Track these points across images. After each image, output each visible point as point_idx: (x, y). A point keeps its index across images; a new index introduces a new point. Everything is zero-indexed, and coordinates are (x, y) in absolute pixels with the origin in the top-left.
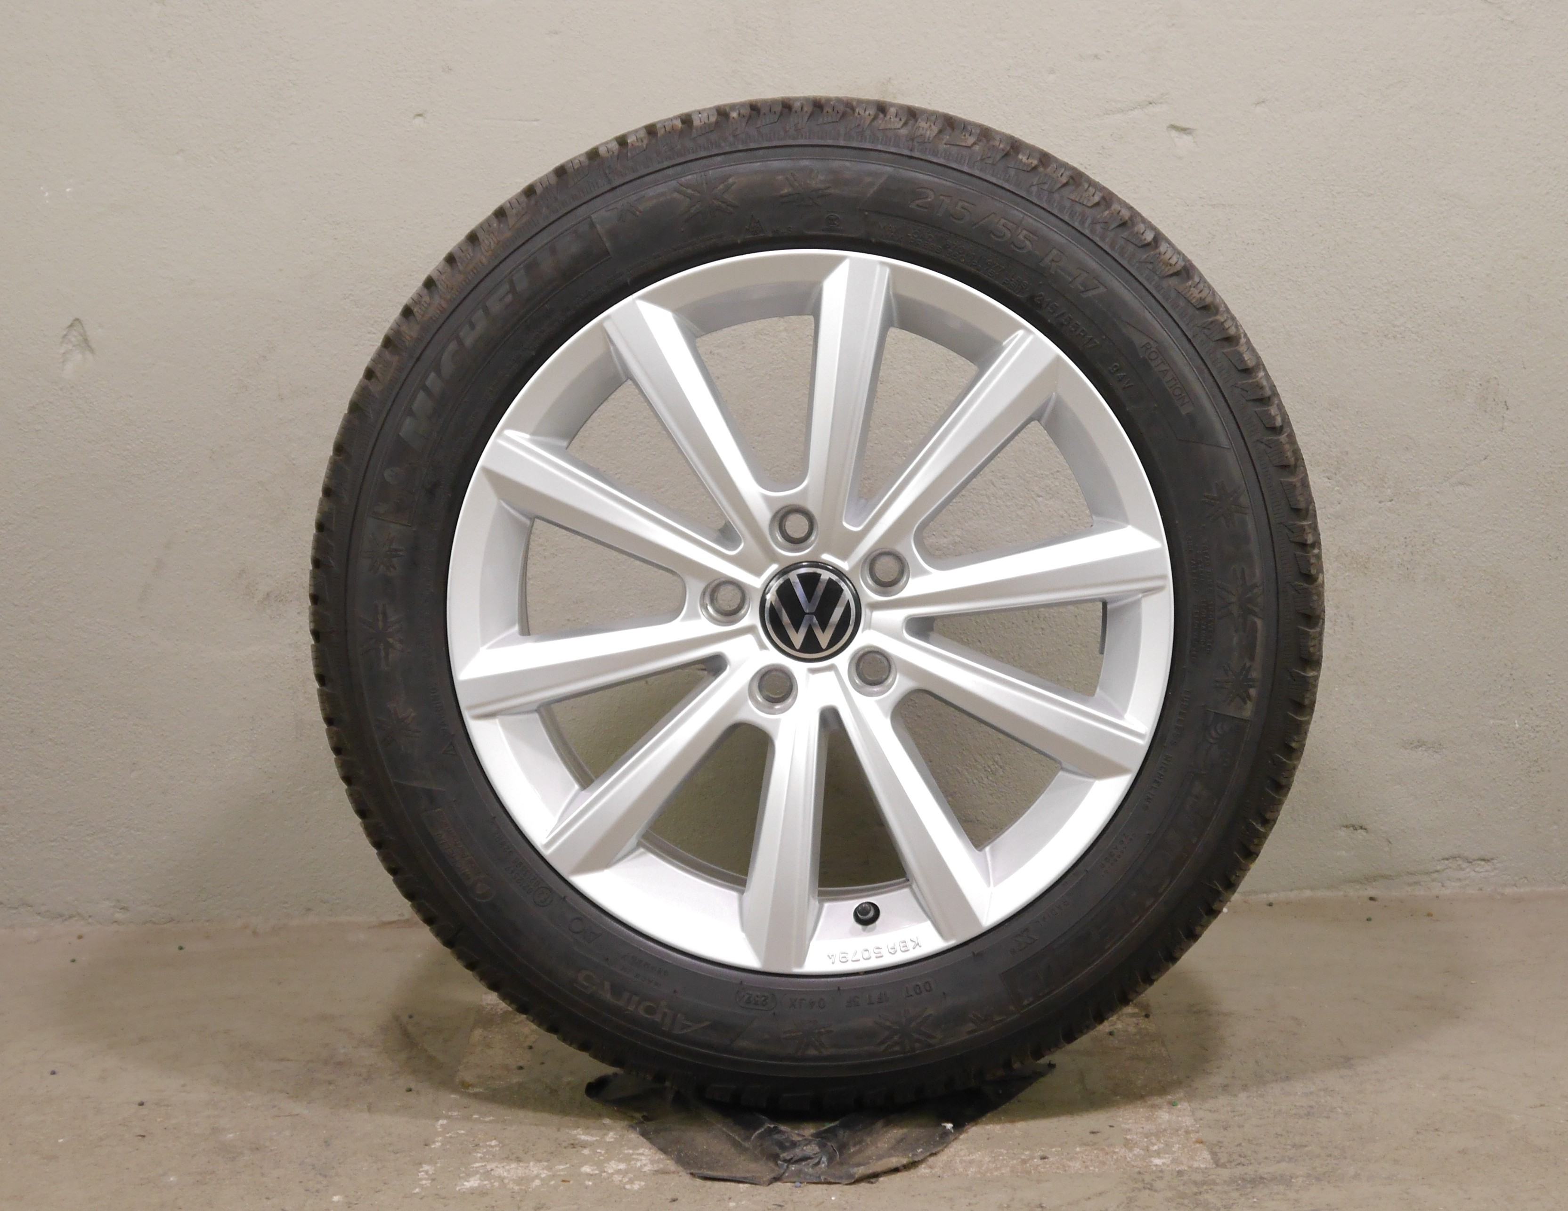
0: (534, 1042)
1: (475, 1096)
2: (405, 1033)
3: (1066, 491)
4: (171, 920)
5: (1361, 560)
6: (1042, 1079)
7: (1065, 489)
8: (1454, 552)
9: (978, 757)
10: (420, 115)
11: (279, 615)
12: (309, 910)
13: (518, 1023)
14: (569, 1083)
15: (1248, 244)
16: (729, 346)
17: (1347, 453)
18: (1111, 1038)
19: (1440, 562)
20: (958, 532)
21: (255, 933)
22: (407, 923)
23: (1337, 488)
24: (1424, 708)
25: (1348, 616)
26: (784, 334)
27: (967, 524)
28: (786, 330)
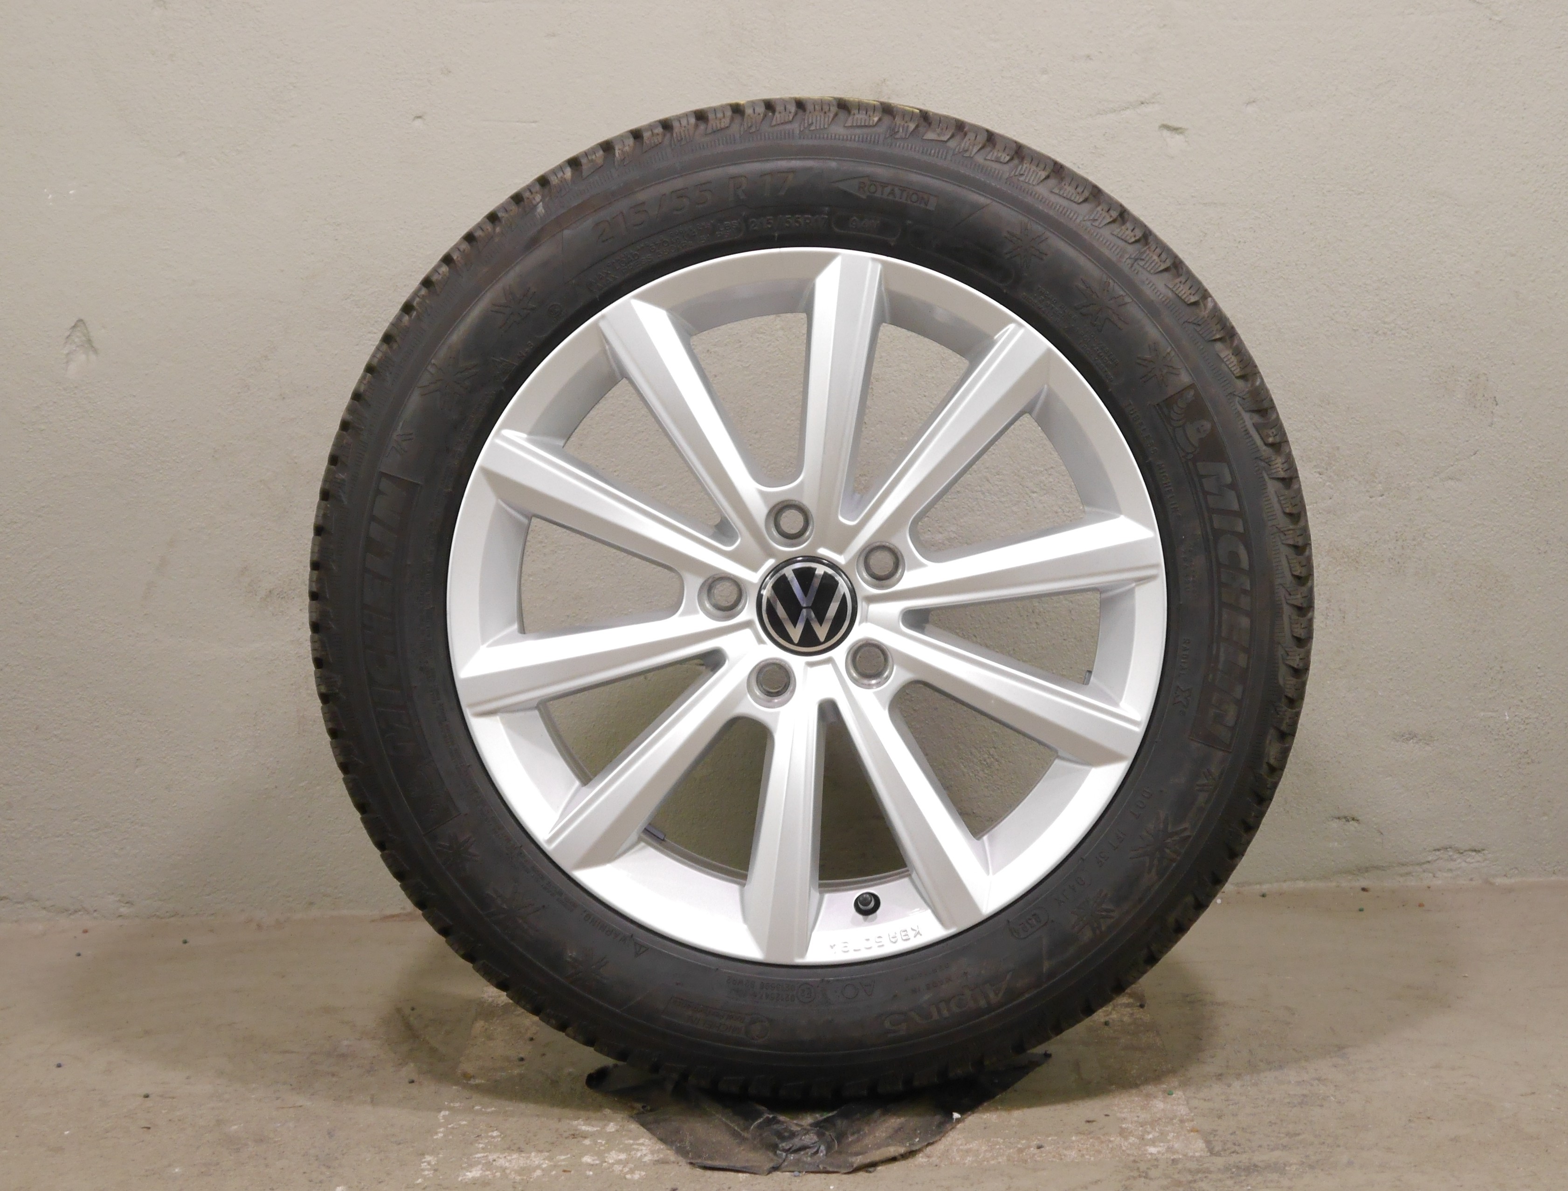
0: (535, 1034)
1: (477, 1088)
2: (408, 1026)
3: (1060, 487)
4: (176, 914)
5: (1352, 554)
6: (1038, 1069)
7: (1060, 485)
8: (1444, 546)
9: (973, 750)
10: (420, 117)
11: (282, 612)
12: (311, 904)
13: (518, 1015)
14: (570, 1074)
15: (1240, 242)
16: (726, 345)
17: (1338, 448)
18: (1107, 1028)
19: (1430, 557)
20: (953, 528)
21: (259, 926)
22: (409, 916)
23: (1328, 484)
24: (1415, 701)
25: (1340, 610)
26: (781, 333)
27: (962, 520)
28: (782, 329)
